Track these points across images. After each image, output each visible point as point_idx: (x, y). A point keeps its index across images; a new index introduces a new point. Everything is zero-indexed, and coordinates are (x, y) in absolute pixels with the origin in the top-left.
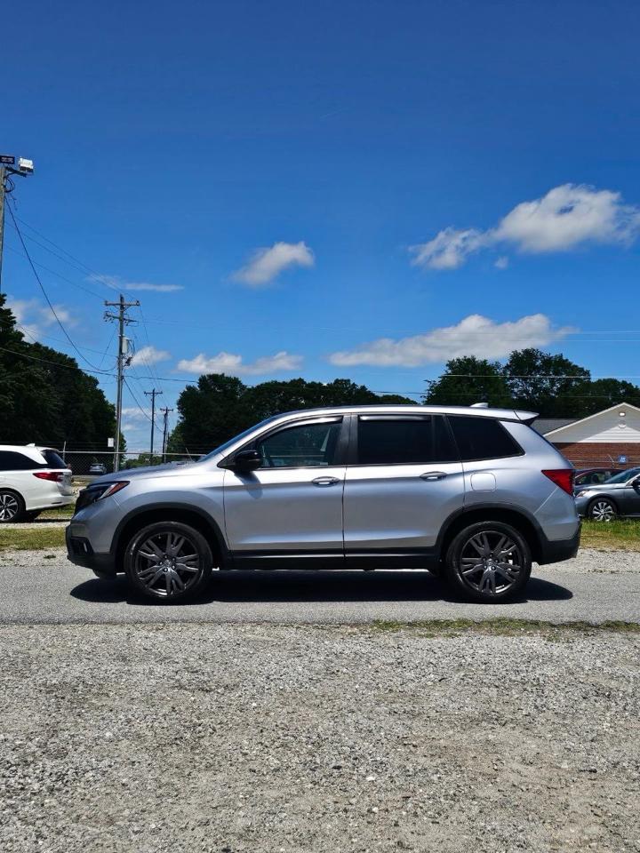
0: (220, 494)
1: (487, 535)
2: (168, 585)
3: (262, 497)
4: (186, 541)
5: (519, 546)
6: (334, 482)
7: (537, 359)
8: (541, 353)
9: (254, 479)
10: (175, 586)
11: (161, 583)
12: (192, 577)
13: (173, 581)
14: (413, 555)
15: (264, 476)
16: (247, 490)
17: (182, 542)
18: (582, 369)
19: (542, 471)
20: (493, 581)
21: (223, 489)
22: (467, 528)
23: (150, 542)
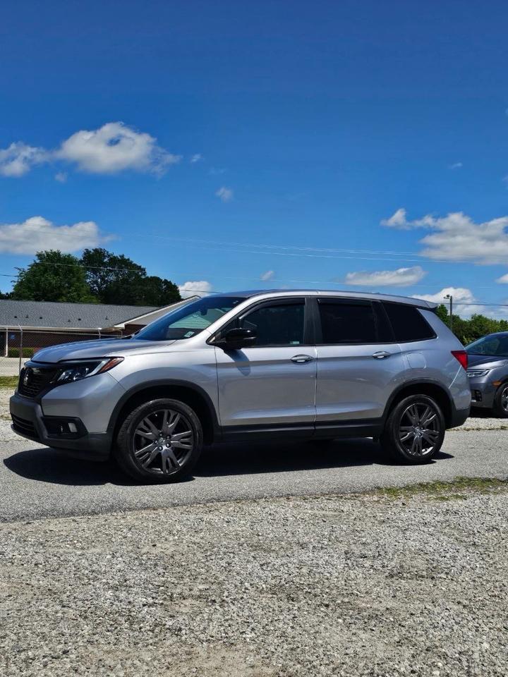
0: (213, 371)
1: (417, 405)
2: (164, 464)
3: (251, 374)
4: (181, 419)
5: (438, 415)
6: (309, 360)
7: (105, 257)
8: (108, 252)
9: (243, 357)
10: (170, 465)
11: (158, 461)
12: (186, 454)
13: (168, 459)
14: (366, 425)
15: (251, 353)
16: (237, 367)
17: (177, 419)
18: (140, 267)
19: (452, 352)
20: (421, 445)
21: (217, 365)
22: (403, 401)
23: (147, 420)
